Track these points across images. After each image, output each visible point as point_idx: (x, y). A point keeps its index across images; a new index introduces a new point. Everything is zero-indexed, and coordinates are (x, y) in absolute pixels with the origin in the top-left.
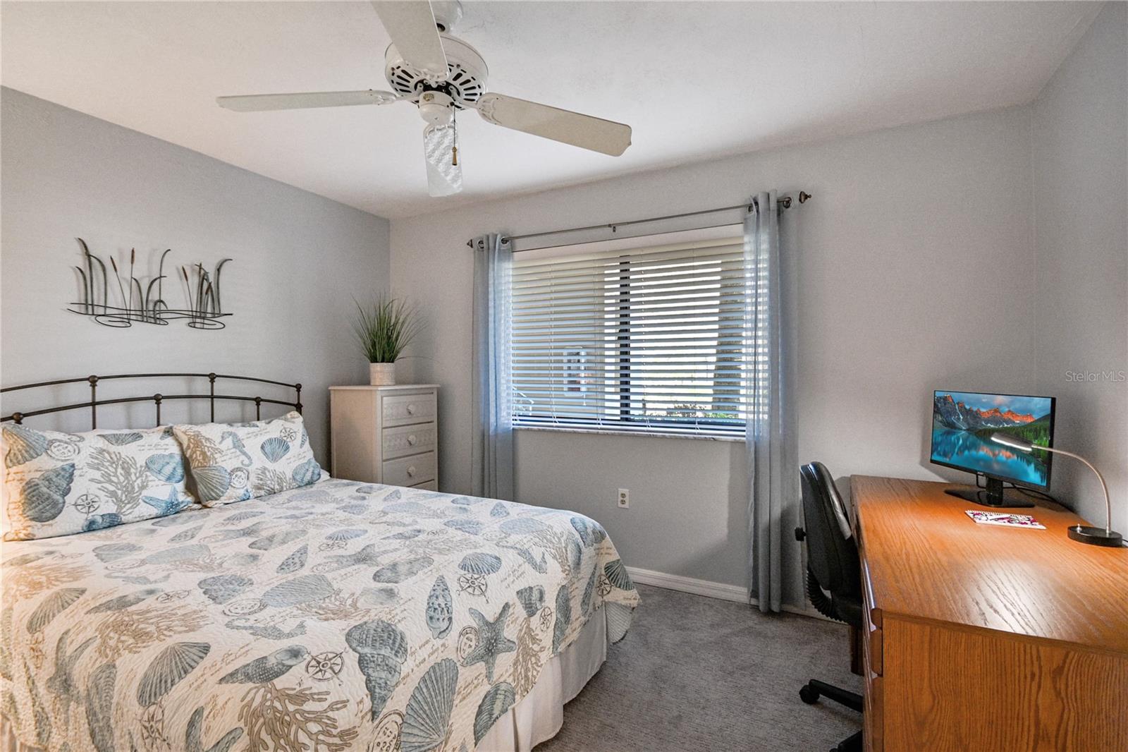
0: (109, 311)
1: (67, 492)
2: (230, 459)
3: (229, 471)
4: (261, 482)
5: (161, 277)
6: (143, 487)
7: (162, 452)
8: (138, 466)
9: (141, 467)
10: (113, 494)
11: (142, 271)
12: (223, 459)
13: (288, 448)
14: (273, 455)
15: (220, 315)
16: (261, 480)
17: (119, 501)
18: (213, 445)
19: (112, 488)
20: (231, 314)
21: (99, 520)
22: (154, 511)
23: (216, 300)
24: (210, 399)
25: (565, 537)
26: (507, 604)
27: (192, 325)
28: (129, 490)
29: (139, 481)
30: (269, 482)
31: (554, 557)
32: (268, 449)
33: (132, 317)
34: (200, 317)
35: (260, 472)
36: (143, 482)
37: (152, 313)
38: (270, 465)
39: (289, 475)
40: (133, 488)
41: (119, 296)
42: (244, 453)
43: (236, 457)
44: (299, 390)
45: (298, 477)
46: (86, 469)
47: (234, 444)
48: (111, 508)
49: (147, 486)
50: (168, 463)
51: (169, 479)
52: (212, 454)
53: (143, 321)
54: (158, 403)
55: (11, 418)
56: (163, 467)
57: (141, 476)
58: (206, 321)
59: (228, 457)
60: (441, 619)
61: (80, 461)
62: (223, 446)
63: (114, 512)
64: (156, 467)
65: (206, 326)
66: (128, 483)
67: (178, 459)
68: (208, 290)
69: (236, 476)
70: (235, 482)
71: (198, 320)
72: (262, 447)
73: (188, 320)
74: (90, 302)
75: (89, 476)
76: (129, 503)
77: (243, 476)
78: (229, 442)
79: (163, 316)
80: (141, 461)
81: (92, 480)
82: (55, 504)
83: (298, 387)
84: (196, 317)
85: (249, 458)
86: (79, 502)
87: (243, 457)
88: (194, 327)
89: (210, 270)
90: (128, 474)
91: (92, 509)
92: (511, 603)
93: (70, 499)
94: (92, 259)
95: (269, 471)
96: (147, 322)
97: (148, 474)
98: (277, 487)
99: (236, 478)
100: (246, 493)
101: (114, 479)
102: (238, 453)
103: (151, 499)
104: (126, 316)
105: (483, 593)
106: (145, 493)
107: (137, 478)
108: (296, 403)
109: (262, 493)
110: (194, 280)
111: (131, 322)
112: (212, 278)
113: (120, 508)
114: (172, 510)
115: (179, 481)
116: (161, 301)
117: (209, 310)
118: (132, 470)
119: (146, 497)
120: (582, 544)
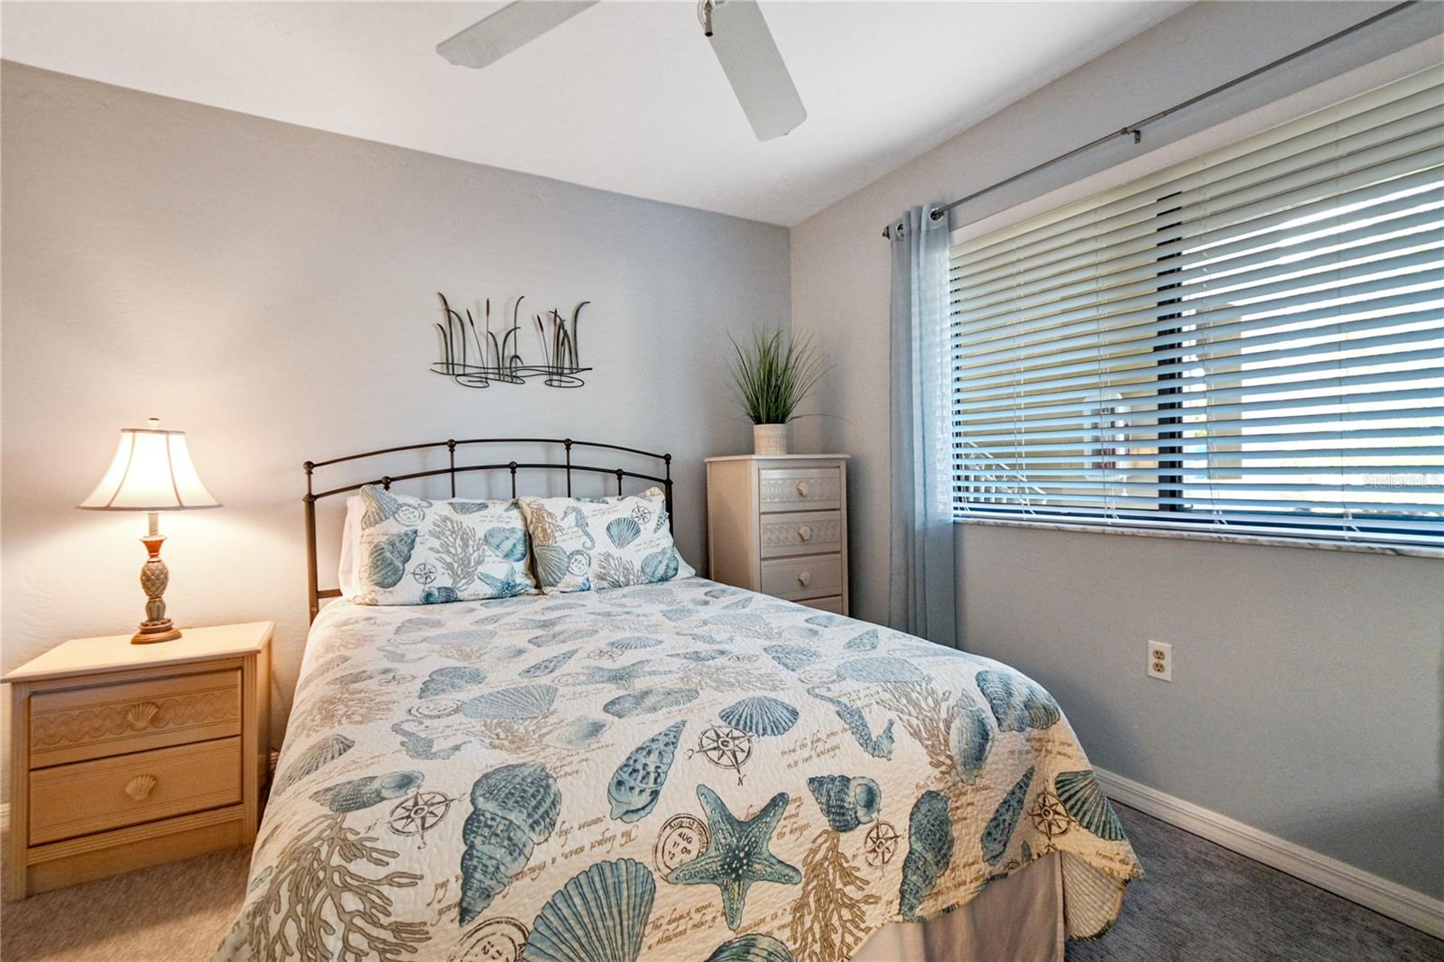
0: (468, 371)
1: (407, 559)
2: (571, 539)
3: (568, 553)
4: (603, 571)
5: (515, 329)
6: (479, 562)
7: (504, 525)
8: (477, 538)
9: (480, 539)
10: (449, 566)
11: (499, 324)
12: (563, 538)
13: (638, 531)
14: (619, 539)
15: (579, 370)
16: (604, 568)
17: (454, 575)
18: (554, 521)
19: (449, 560)
20: (591, 369)
21: (436, 593)
22: (490, 591)
23: (574, 353)
24: (566, 470)
25: (952, 702)
26: (782, 795)
27: (549, 383)
28: (465, 563)
29: (476, 554)
30: (612, 572)
31: (916, 734)
32: (614, 530)
33: (490, 376)
34: (557, 374)
35: (602, 558)
36: (479, 557)
37: (508, 370)
38: (615, 551)
39: (637, 566)
40: (469, 562)
41: (477, 354)
42: (588, 535)
43: (577, 537)
44: (668, 463)
45: (648, 570)
46: (427, 536)
47: (577, 522)
48: (448, 583)
49: (483, 561)
50: (508, 538)
51: (507, 556)
52: (553, 531)
53: (499, 380)
54: (513, 472)
55: (380, 482)
56: (502, 542)
57: (478, 549)
58: (563, 379)
59: (569, 536)
60: (637, 790)
61: (423, 527)
62: (565, 524)
63: (450, 586)
64: (495, 541)
65: (563, 384)
66: (465, 555)
67: (520, 534)
68: (565, 340)
69: (576, 560)
70: (574, 568)
71: (555, 377)
72: (608, 529)
73: (546, 378)
74: (450, 362)
75: (429, 544)
76: (464, 578)
77: (584, 561)
78: (572, 518)
79: (520, 373)
80: (480, 534)
81: (431, 549)
82: (396, 570)
83: (667, 458)
84: (553, 374)
85: (592, 540)
86: (418, 571)
87: (585, 539)
88: (551, 385)
89: (567, 316)
90: (466, 545)
91: (429, 580)
92: (792, 796)
93: (410, 566)
94: (452, 314)
95: (613, 559)
96: (504, 381)
97: (486, 548)
98: (622, 579)
99: (576, 563)
100: (585, 582)
101: (452, 550)
102: (581, 533)
103: (487, 576)
104: (483, 375)
105: (736, 765)
106: (481, 569)
107: (474, 551)
108: (665, 479)
109: (605, 584)
110: (550, 330)
111: (489, 381)
112: (568, 326)
113: (455, 582)
114: (508, 591)
115: (519, 560)
116: (516, 357)
117: (567, 365)
118: (471, 542)
119: (482, 574)
120: (991, 721)
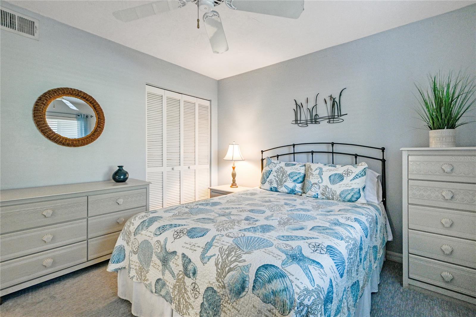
0: (302, 122)
1: (268, 177)
2: (315, 178)
3: (312, 183)
4: (323, 192)
5: (316, 105)
6: (285, 182)
7: (297, 171)
8: (287, 174)
9: (287, 175)
10: (277, 181)
11: (311, 105)
12: (312, 178)
13: (343, 179)
14: (333, 181)
15: (341, 116)
16: (324, 191)
17: (278, 184)
18: (311, 172)
19: (277, 179)
20: (347, 114)
21: (273, 188)
22: (287, 191)
23: (339, 109)
24: (332, 154)
26: (176, 252)
27: (329, 122)
28: (281, 181)
29: (285, 179)
30: (327, 193)
32: (332, 178)
33: (308, 123)
34: (332, 118)
35: (324, 187)
36: (285, 180)
37: (315, 120)
38: (330, 186)
39: (338, 193)
40: (282, 181)
41: (305, 116)
42: (321, 178)
43: (317, 178)
44: (383, 151)
45: (342, 196)
46: (274, 172)
47: (319, 173)
48: (276, 186)
49: (286, 181)
50: (296, 175)
51: (294, 181)
52: (310, 175)
53: (311, 123)
54: (312, 154)
55: (276, 156)
56: (294, 177)
57: (286, 178)
58: (334, 120)
59: (314, 178)
60: (160, 231)
61: (274, 169)
62: (314, 173)
63: (276, 187)
64: (292, 176)
65: (334, 122)
66: (282, 179)
67: (302, 175)
68: (335, 104)
69: (314, 186)
70: (313, 189)
71: (331, 120)
72: (330, 177)
73: (328, 120)
74: (296, 120)
75: (274, 174)
76: (280, 185)
77: (317, 187)
78: (318, 171)
79: (318, 120)
80: (288, 173)
81: (274, 176)
82: (265, 180)
83: (383, 149)
84: (330, 119)
85: (322, 180)
86: (269, 181)
87: (320, 179)
88: (330, 123)
89: (336, 96)
90: (283, 176)
91: (271, 184)
92: (178, 254)
93: (268, 180)
94: (297, 105)
95: (328, 188)
96: (317, 124)
97: (288, 177)
98: (331, 197)
99: (314, 187)
100: (316, 194)
101: (279, 177)
102: (319, 177)
103: (287, 186)
104: (306, 123)
105: (175, 238)
106: (285, 184)
107: (285, 178)
108: (382, 158)
109: (324, 197)
110: (330, 103)
111: (308, 124)
112: (337, 100)
113: (278, 186)
114: (292, 192)
115: (299, 183)
116: (316, 115)
117: (336, 114)
118: (284, 175)
119: (285, 185)
